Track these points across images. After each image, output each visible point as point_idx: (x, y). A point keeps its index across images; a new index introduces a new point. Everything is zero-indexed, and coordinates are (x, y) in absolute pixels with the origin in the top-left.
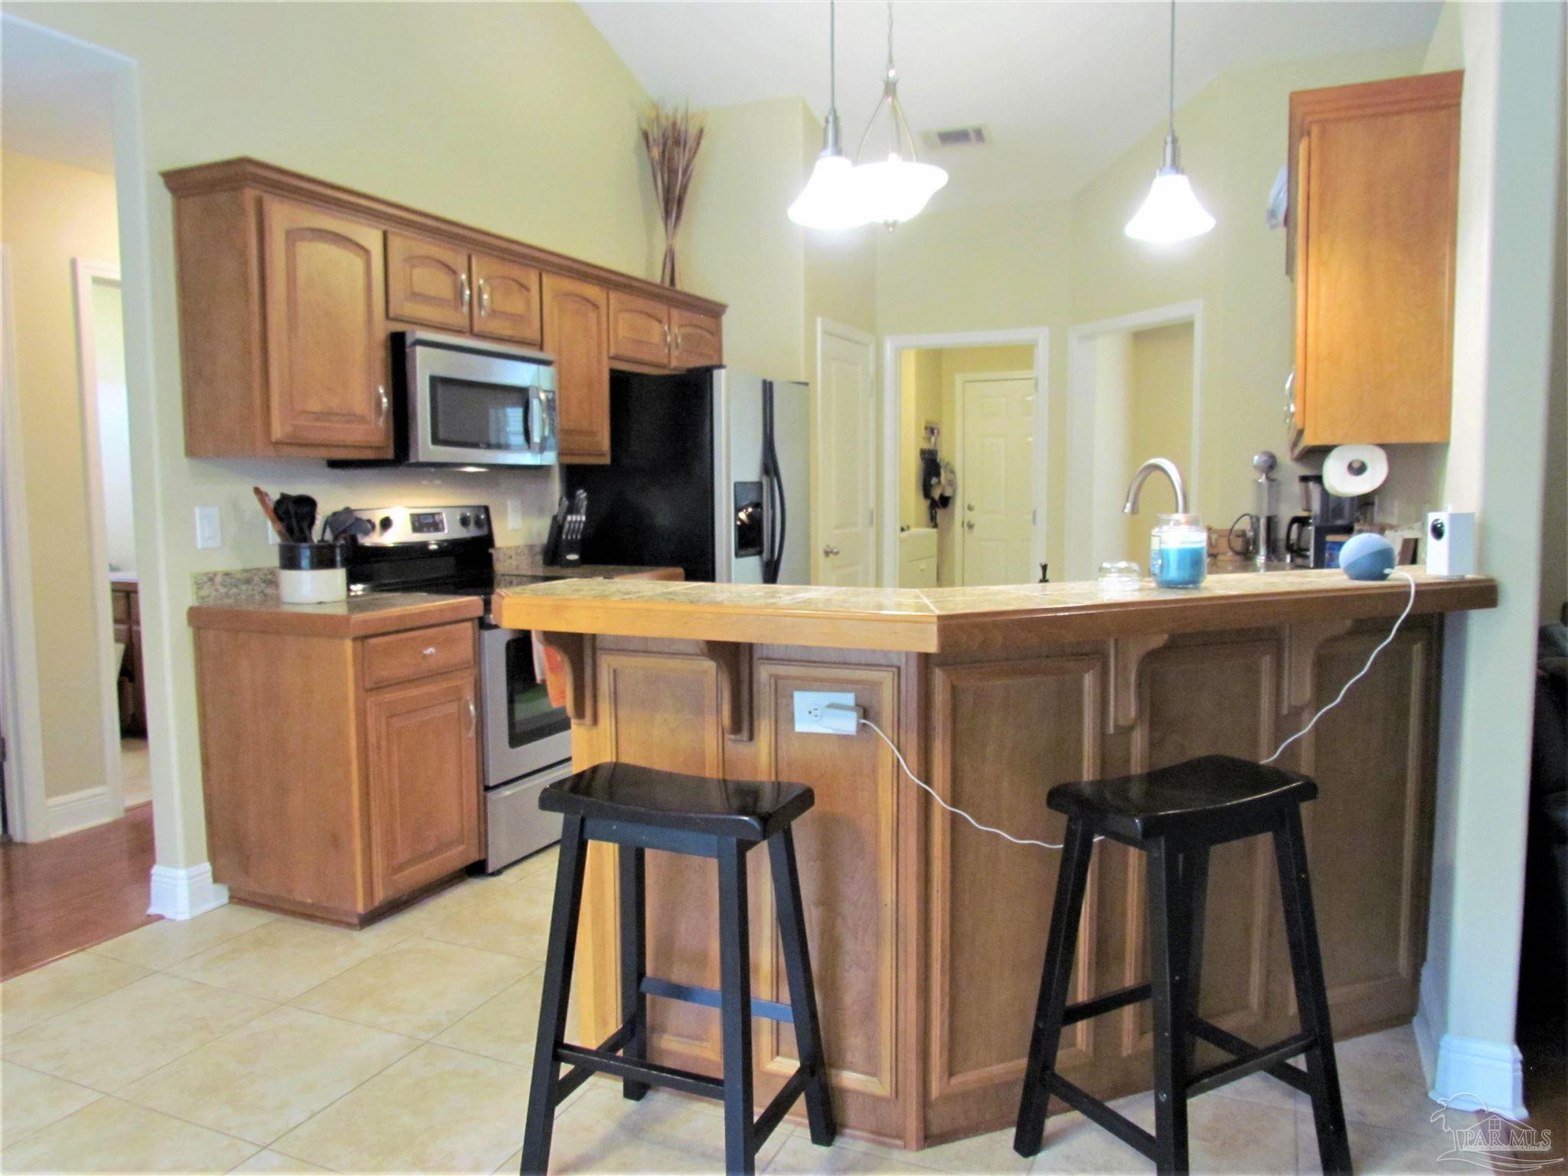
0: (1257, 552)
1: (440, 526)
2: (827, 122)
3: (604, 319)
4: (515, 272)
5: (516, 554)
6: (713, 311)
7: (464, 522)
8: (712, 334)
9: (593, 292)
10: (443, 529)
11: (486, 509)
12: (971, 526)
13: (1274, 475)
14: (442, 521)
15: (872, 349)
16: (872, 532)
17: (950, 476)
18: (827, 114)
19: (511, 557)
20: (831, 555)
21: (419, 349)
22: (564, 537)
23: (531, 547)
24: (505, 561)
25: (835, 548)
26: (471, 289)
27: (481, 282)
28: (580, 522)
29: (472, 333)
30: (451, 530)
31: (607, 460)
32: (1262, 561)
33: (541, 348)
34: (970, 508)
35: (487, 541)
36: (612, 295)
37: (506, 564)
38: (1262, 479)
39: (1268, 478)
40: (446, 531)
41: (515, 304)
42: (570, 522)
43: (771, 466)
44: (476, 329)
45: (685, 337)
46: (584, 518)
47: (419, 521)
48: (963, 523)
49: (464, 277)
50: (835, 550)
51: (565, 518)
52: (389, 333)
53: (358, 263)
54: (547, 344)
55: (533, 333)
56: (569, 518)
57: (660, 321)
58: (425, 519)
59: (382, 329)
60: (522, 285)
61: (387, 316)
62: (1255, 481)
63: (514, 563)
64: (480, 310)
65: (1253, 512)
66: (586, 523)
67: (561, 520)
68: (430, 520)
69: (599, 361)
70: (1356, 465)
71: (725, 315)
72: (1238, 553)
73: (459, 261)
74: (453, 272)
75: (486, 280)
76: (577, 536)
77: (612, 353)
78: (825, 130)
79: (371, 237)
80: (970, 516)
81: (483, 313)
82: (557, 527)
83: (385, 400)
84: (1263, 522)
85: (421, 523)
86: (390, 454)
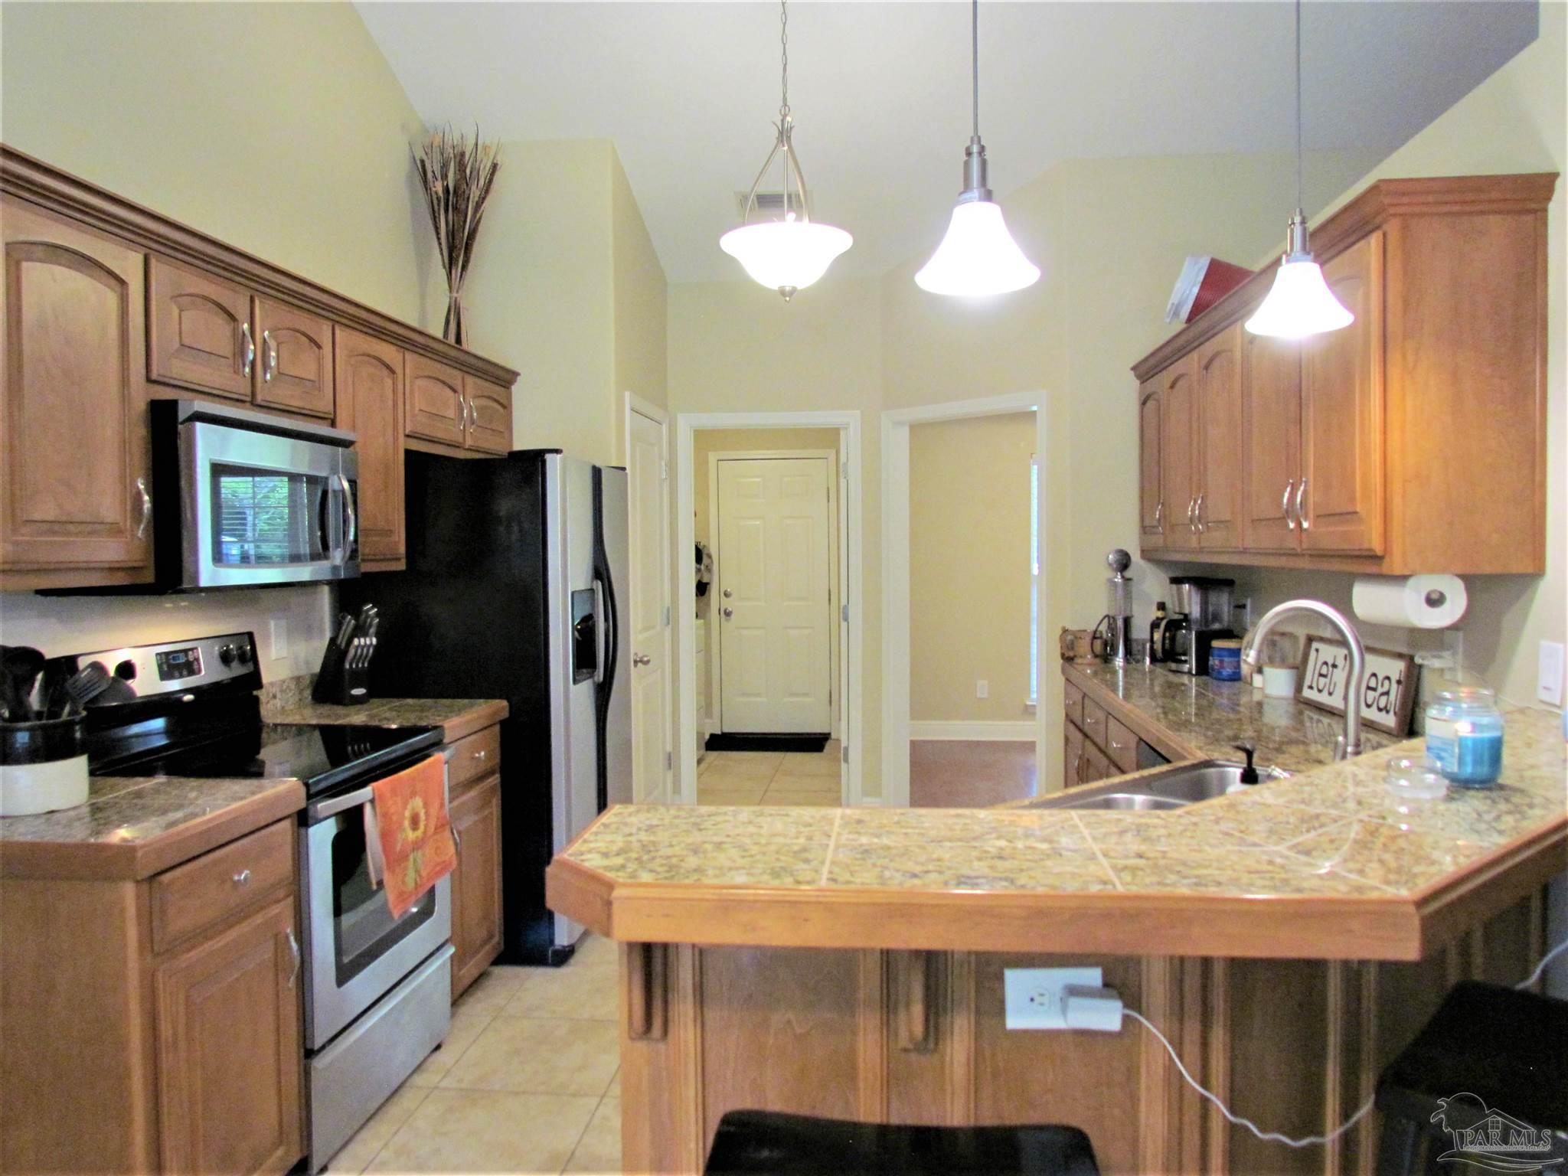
0: (1115, 652)
1: (195, 667)
2: (969, 154)
3: (400, 387)
4: (305, 322)
5: (282, 691)
6: (502, 378)
7: (226, 658)
8: (504, 407)
9: (388, 352)
10: (200, 671)
11: (250, 635)
12: (728, 614)
13: (1128, 574)
14: (197, 660)
15: (665, 428)
16: (668, 633)
17: (709, 561)
18: (969, 143)
19: (274, 697)
20: (640, 664)
21: (199, 426)
22: (347, 666)
23: (298, 679)
24: (268, 702)
25: (646, 656)
26: (255, 345)
27: (266, 333)
28: (369, 647)
29: (255, 405)
30: (209, 672)
31: (401, 566)
32: (1121, 664)
33: (333, 424)
34: (727, 595)
35: (254, 679)
36: (409, 356)
37: (269, 705)
38: (1119, 579)
39: (1123, 577)
40: (203, 673)
41: (306, 367)
42: (357, 647)
43: (602, 569)
44: (259, 399)
45: (481, 410)
46: (374, 641)
47: (167, 660)
48: (719, 610)
49: (246, 326)
50: (645, 659)
51: (350, 642)
52: (149, 400)
53: (112, 299)
54: (342, 416)
55: (323, 405)
56: (356, 641)
57: (455, 391)
58: (174, 659)
59: (141, 396)
60: (311, 340)
61: (149, 380)
62: (1111, 582)
63: (278, 703)
64: (265, 374)
65: (1111, 614)
66: (376, 648)
67: (343, 645)
68: (182, 660)
69: (396, 439)
70: (1434, 596)
71: (516, 384)
72: (1096, 656)
73: (239, 304)
74: (232, 317)
75: (273, 330)
76: (363, 664)
77: (407, 432)
78: (967, 165)
79: (128, 263)
80: (727, 603)
81: (268, 377)
82: (335, 654)
83: (146, 498)
84: (1120, 623)
85: (173, 664)
86: (149, 577)
